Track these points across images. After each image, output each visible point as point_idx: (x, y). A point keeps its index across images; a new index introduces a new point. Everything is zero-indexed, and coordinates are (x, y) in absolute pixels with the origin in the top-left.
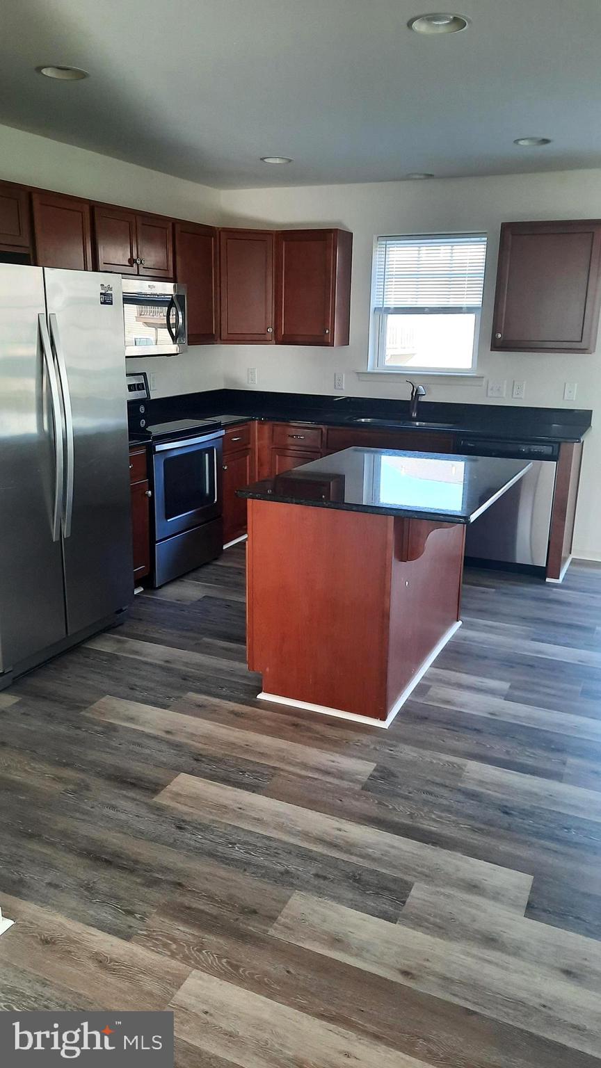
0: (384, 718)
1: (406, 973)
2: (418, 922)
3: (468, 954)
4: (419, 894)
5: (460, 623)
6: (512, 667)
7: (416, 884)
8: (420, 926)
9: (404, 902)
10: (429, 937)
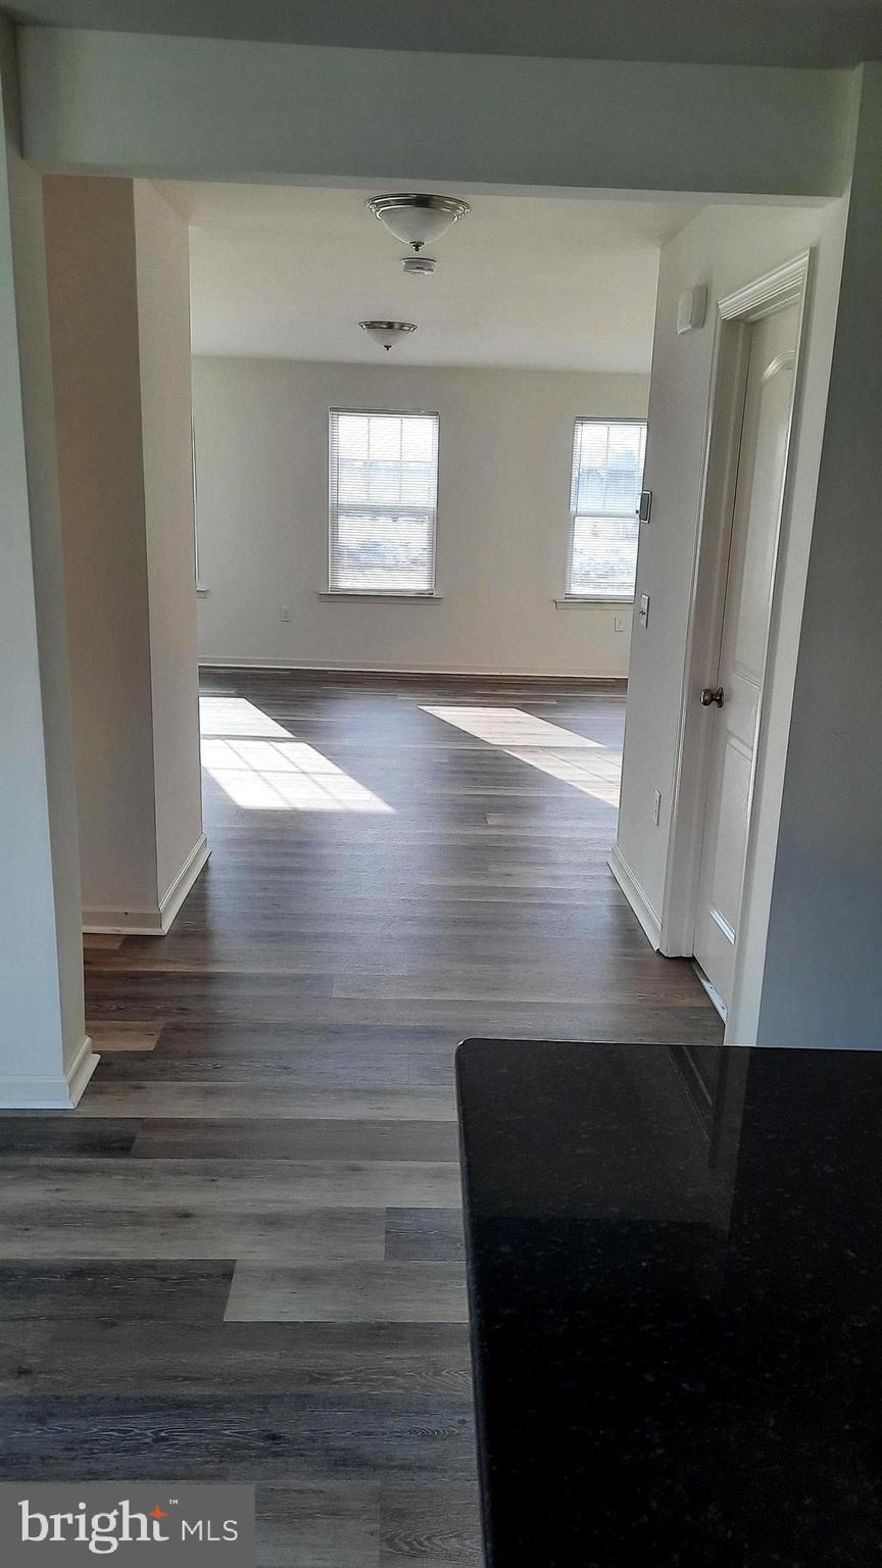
1: (356, 1169)
2: (363, 1217)
3: (298, 1202)
4: (373, 1249)
7: (383, 1259)
8: (358, 1214)
9: (387, 1232)
10: (345, 1205)
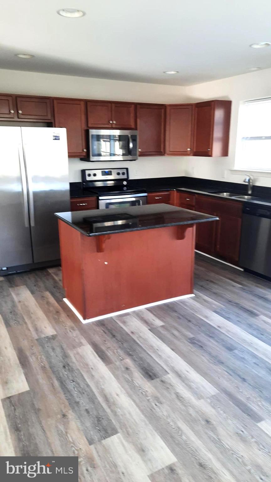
0: (85, 318)
5: (193, 295)
6: (179, 318)
7: (119, 434)
